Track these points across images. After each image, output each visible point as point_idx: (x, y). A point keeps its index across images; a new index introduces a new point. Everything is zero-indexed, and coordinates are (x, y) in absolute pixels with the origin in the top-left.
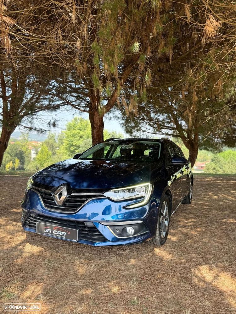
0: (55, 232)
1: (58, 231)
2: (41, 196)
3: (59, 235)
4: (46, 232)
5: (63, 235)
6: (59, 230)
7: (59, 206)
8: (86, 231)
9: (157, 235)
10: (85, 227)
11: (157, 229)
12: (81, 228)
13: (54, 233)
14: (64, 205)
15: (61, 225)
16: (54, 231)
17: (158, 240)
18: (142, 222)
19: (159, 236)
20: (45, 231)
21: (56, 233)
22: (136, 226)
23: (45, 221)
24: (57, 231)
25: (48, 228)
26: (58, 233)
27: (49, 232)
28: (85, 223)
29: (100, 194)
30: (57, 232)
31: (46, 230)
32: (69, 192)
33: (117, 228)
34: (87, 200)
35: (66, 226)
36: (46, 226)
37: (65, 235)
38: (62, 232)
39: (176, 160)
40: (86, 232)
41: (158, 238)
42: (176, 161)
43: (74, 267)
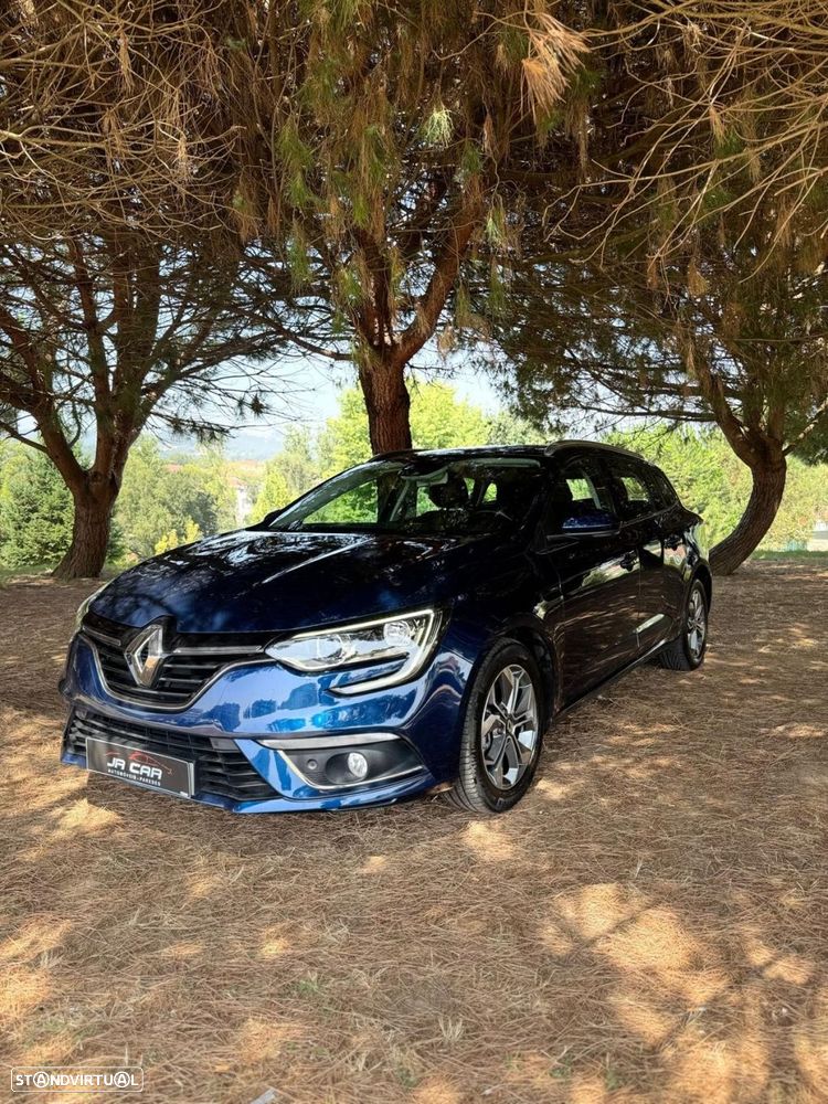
0: (135, 768)
1: (142, 764)
2: (101, 656)
3: (144, 776)
4: (113, 768)
5: (155, 778)
6: (142, 760)
7: (143, 686)
8: (219, 765)
9: (467, 777)
10: (215, 754)
11: (467, 760)
12: (202, 758)
13: (132, 770)
14: (156, 685)
15: (151, 746)
16: (133, 765)
17: (476, 795)
18: (395, 737)
19: (476, 782)
20: (109, 765)
21: (137, 772)
22: (375, 752)
23: (111, 735)
24: (139, 766)
25: (116, 757)
26: (142, 772)
27: (119, 768)
28: (212, 740)
29: (258, 649)
30: (139, 769)
31: (111, 762)
32: (168, 644)
33: (309, 757)
34: (217, 670)
35: (163, 749)
36: (110, 748)
37: (160, 778)
38: (152, 767)
39: (586, 522)
40: (219, 770)
41: (474, 790)
42: (585, 526)
43: (187, 874)
